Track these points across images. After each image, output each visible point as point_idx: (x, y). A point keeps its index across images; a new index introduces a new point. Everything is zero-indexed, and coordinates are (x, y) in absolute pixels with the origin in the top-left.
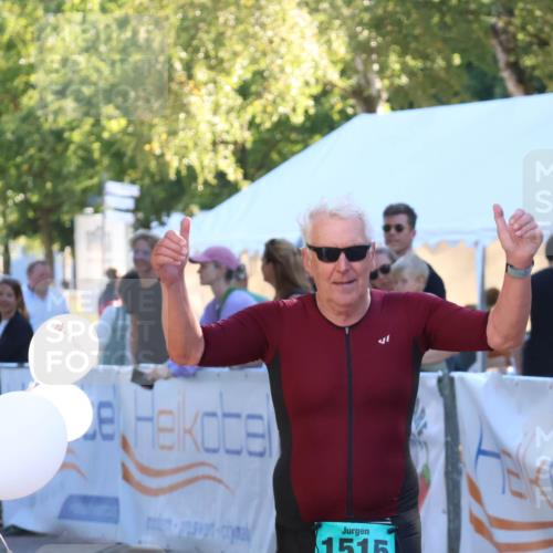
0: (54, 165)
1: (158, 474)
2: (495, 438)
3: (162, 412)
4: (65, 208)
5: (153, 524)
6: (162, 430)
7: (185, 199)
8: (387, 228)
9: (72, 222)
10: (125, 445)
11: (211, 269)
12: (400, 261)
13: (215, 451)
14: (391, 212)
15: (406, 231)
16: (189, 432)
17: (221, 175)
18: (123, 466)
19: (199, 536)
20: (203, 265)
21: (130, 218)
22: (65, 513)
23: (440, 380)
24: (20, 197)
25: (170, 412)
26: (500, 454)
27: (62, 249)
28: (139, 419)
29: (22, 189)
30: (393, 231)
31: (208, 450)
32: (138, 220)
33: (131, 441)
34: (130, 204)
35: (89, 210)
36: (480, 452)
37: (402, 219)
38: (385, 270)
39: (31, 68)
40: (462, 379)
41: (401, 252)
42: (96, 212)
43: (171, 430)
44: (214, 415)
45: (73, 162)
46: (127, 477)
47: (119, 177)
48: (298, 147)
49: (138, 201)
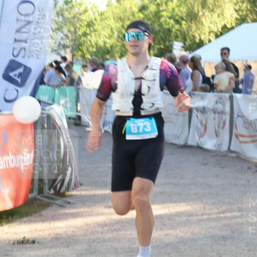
2: (241, 112)
13: (172, 114)
23: (230, 96)
24: (158, 47)
26: (243, 117)
29: (159, 44)
31: (170, 114)
36: (238, 116)
37: (226, 51)
39: (163, 11)
40: (235, 97)
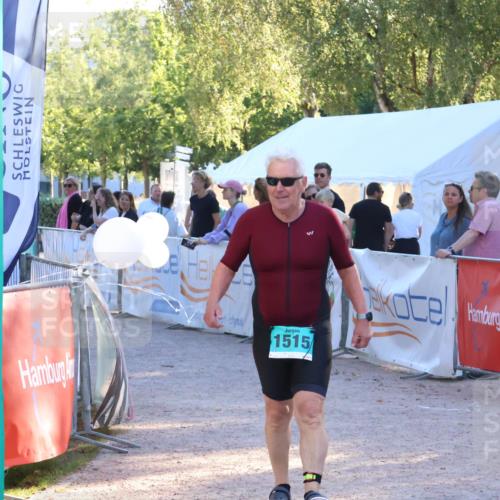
0: (151, 136)
1: (199, 291)
3: (202, 261)
4: (156, 158)
6: (202, 270)
7: (216, 156)
8: (316, 175)
9: (159, 165)
10: (182, 277)
11: (229, 192)
12: (322, 191)
14: (318, 167)
15: (326, 177)
17: (234, 145)
18: (181, 287)
20: (225, 189)
21: (188, 164)
22: (153, 308)
25: (205, 262)
27: (153, 179)
28: (190, 264)
30: (319, 177)
32: (192, 166)
33: (186, 275)
34: (188, 157)
35: (167, 160)
37: (324, 171)
38: (314, 195)
41: (322, 187)
42: (171, 161)
43: (205, 271)
45: (160, 136)
46: (183, 292)
47: (183, 144)
48: (274, 133)
49: (192, 156)
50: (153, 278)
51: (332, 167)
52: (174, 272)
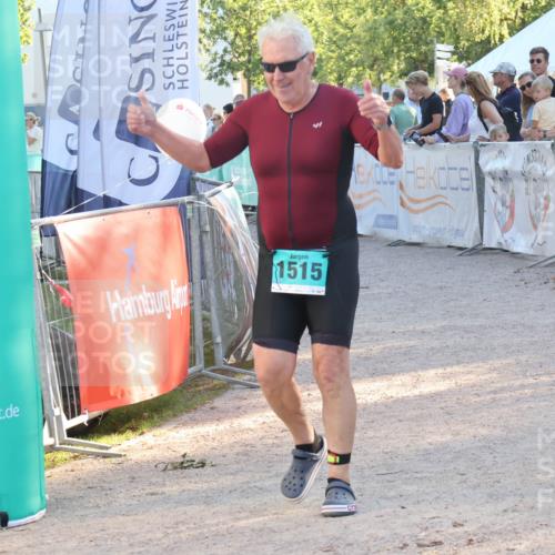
1: (418, 202)
3: (419, 168)
5: (416, 229)
6: (419, 178)
8: (532, 61)
10: (401, 187)
12: (537, 79)
13: (445, 188)
14: (534, 52)
15: (543, 62)
16: (432, 178)
18: (401, 198)
19: (438, 235)
22: (377, 225)
25: (422, 168)
28: (407, 172)
30: (536, 63)
31: (442, 188)
37: (540, 56)
38: (529, 84)
41: (539, 75)
43: (423, 178)
44: (443, 169)
46: (402, 204)
50: (374, 191)
51: (549, 51)
52: (392, 183)
